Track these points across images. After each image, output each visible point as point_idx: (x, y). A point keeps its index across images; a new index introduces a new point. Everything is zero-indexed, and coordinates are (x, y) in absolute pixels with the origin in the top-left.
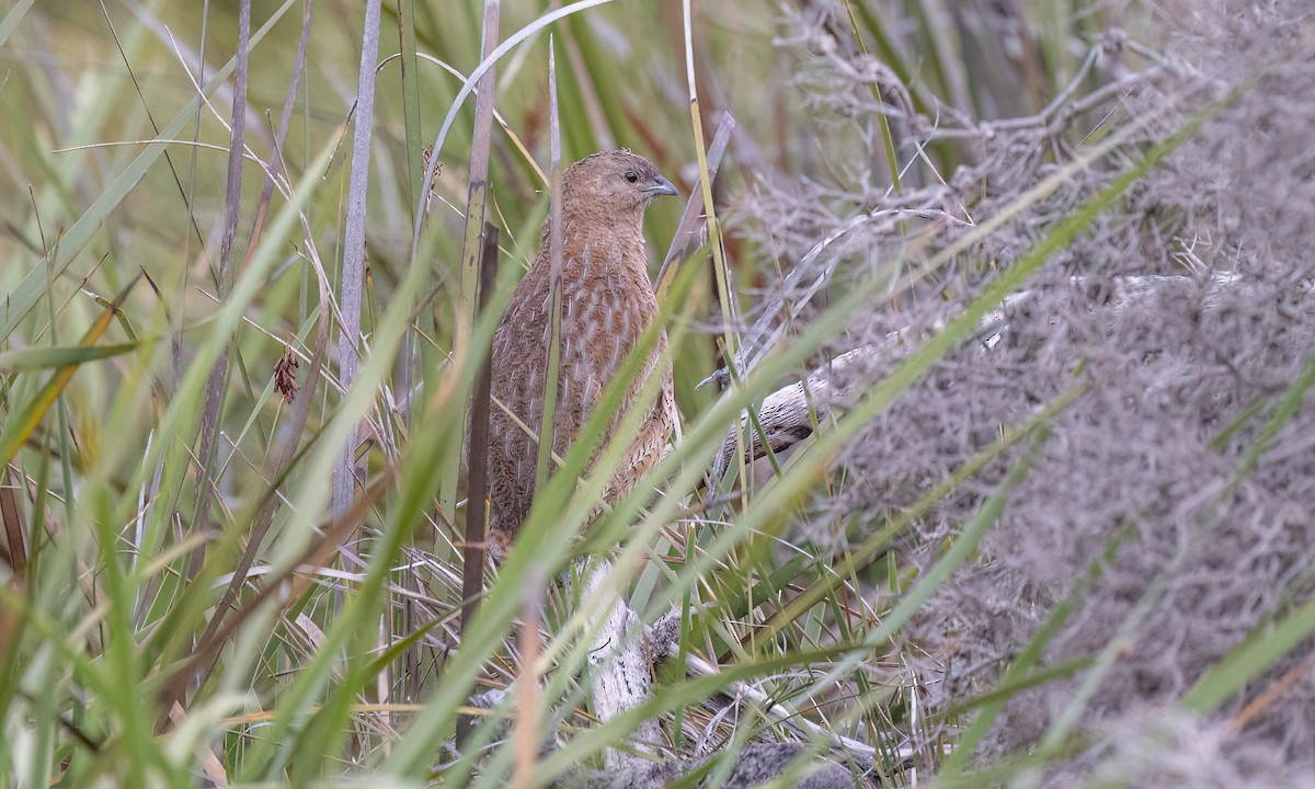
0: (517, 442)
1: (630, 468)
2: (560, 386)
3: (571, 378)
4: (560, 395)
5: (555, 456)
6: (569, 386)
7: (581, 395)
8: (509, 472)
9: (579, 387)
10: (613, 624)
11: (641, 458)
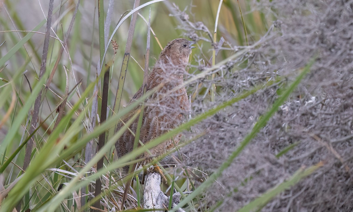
0: (127, 136)
1: (166, 146)
2: (143, 120)
3: (148, 117)
4: (143, 123)
5: (140, 142)
6: (147, 120)
7: (150, 123)
8: (124, 145)
9: (150, 120)
10: (155, 196)
11: (170, 144)
